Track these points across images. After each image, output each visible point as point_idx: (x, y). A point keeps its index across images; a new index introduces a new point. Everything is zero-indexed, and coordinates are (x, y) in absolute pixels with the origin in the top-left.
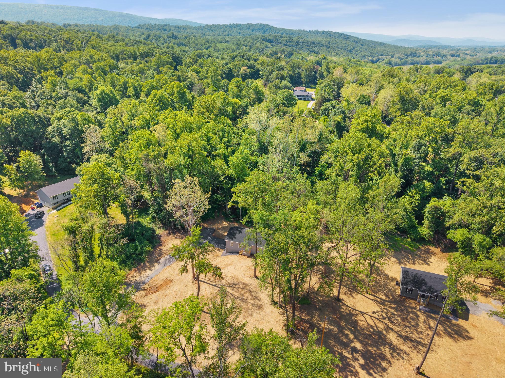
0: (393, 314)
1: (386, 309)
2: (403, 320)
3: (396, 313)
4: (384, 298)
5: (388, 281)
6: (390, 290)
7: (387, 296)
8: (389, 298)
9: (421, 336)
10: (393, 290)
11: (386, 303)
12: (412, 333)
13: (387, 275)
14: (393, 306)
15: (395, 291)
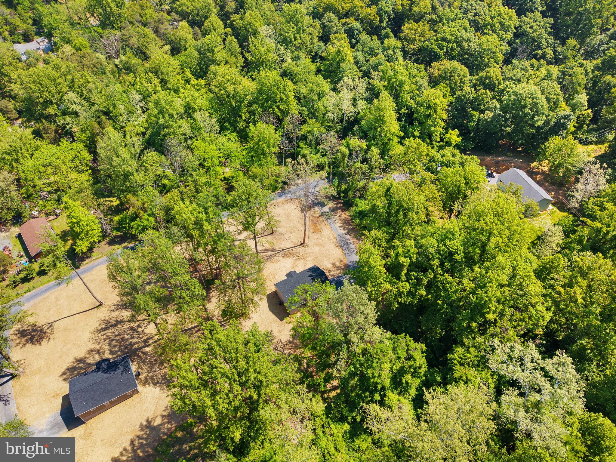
0: (133, 338)
1: (141, 338)
2: (123, 339)
3: (131, 340)
4: (147, 349)
5: (150, 375)
6: (144, 362)
7: (145, 353)
8: (142, 352)
9: (105, 337)
10: (141, 365)
11: (143, 344)
12: (113, 333)
13: (155, 384)
14: (136, 346)
15: (139, 364)
